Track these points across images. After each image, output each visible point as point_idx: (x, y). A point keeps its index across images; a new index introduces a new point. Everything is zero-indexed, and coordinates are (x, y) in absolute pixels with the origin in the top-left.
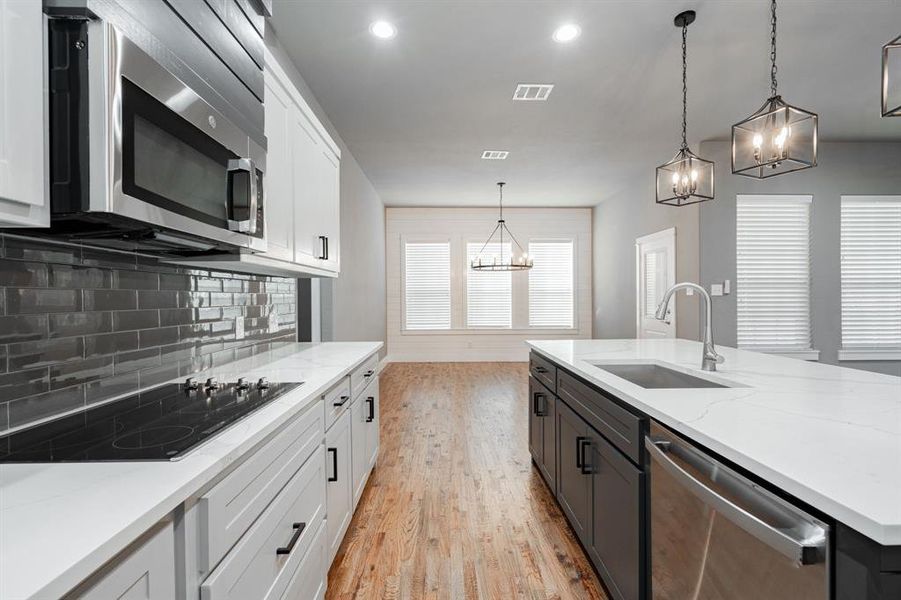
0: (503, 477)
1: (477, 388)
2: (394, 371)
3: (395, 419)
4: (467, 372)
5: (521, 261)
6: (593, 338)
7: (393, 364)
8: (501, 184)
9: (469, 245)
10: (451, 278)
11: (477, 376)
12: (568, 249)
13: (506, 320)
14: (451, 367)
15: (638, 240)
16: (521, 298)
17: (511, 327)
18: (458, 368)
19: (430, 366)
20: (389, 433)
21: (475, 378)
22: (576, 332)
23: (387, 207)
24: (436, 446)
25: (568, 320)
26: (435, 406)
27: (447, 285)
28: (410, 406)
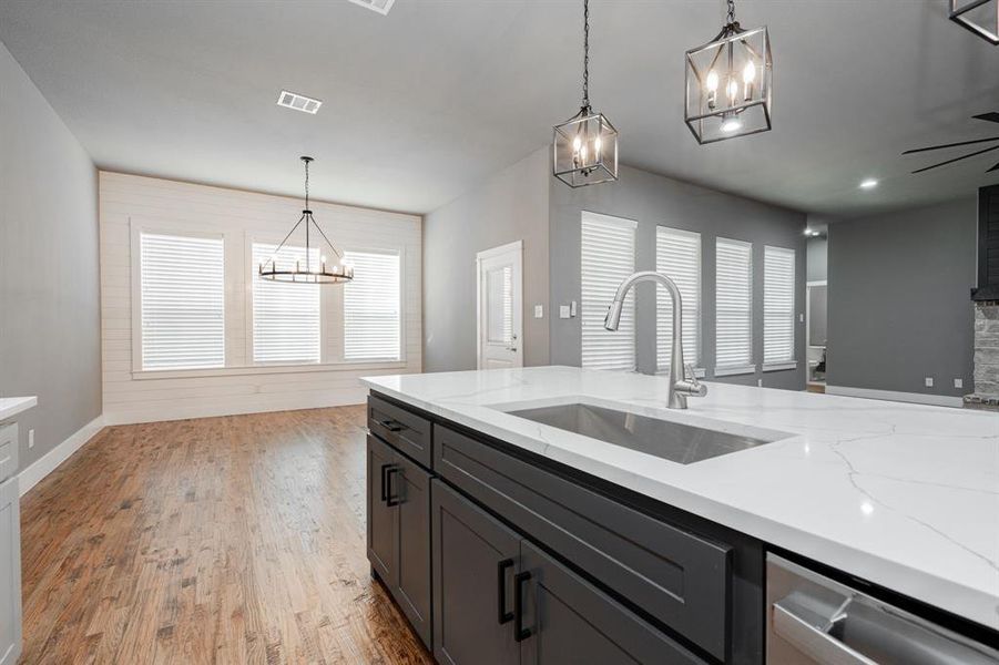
0: (326, 622)
1: (269, 453)
2: (113, 440)
3: (95, 541)
4: (253, 430)
5: (335, 270)
6: (423, 372)
7: (112, 429)
8: (307, 159)
9: (254, 245)
10: (226, 294)
11: (269, 434)
12: (393, 264)
13: (312, 351)
14: (225, 423)
15: (479, 255)
16: (333, 321)
17: (319, 362)
18: (236, 425)
19: (188, 425)
20: (77, 574)
21: (266, 437)
22: (403, 365)
23: (99, 168)
24: (185, 584)
25: (393, 350)
26: (191, 496)
27: (218, 300)
28: (136, 505)
